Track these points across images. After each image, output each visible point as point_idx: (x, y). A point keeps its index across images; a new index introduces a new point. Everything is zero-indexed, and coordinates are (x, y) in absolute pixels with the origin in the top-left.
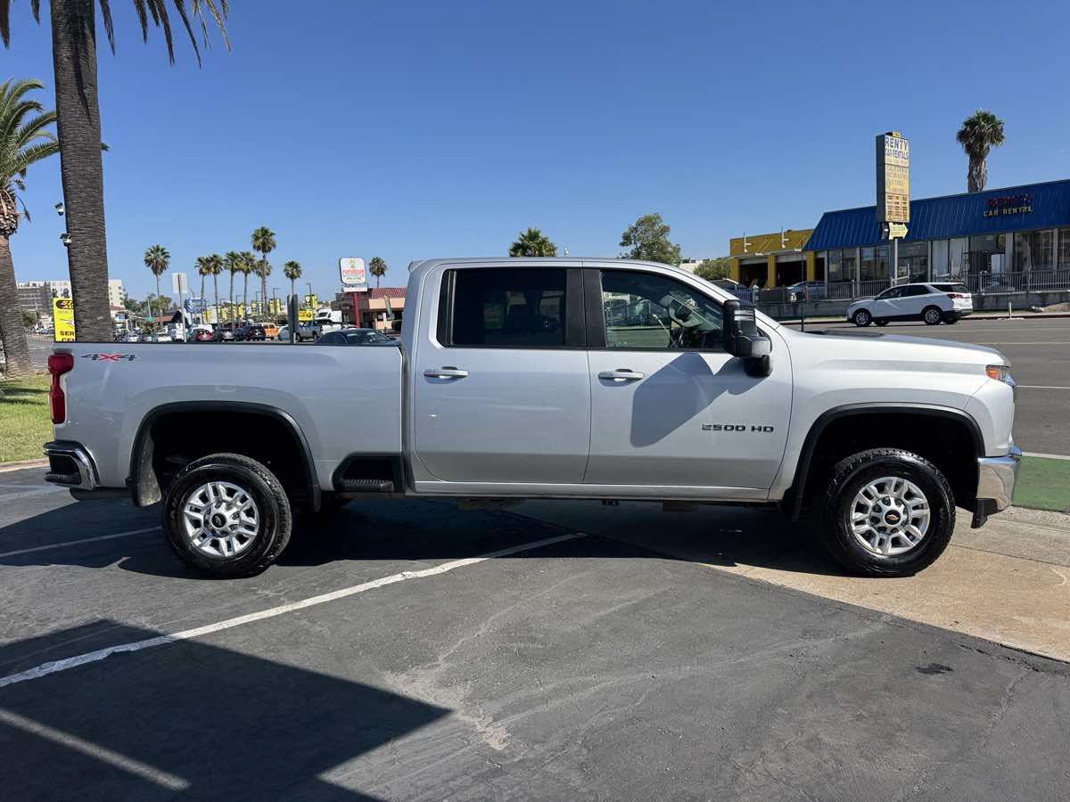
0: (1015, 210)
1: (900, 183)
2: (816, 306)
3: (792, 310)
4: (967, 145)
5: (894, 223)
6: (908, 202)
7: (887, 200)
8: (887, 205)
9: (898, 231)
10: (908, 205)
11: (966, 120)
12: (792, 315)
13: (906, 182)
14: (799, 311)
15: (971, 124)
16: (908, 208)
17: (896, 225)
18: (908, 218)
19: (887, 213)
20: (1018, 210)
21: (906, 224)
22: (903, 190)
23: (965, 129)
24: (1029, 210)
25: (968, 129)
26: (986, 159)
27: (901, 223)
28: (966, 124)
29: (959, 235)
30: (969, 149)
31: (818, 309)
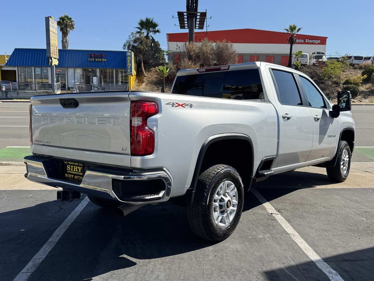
0: (100, 60)
1: (55, 40)
2: (18, 93)
3: (4, 95)
4: (61, 28)
5: (54, 58)
6: (57, 49)
7: (51, 47)
8: (51, 49)
9: (55, 62)
10: (58, 51)
11: (60, 17)
12: (4, 97)
13: (57, 40)
14: (9, 95)
15: (62, 19)
16: (58, 52)
17: (54, 59)
18: (58, 57)
19: (51, 53)
20: (101, 60)
21: (58, 59)
22: (56, 44)
23: (60, 21)
24: (105, 60)
25: (61, 21)
26: (68, 36)
27: (56, 59)
28: (60, 19)
29: (79, 67)
30: (62, 29)
31: (19, 95)
